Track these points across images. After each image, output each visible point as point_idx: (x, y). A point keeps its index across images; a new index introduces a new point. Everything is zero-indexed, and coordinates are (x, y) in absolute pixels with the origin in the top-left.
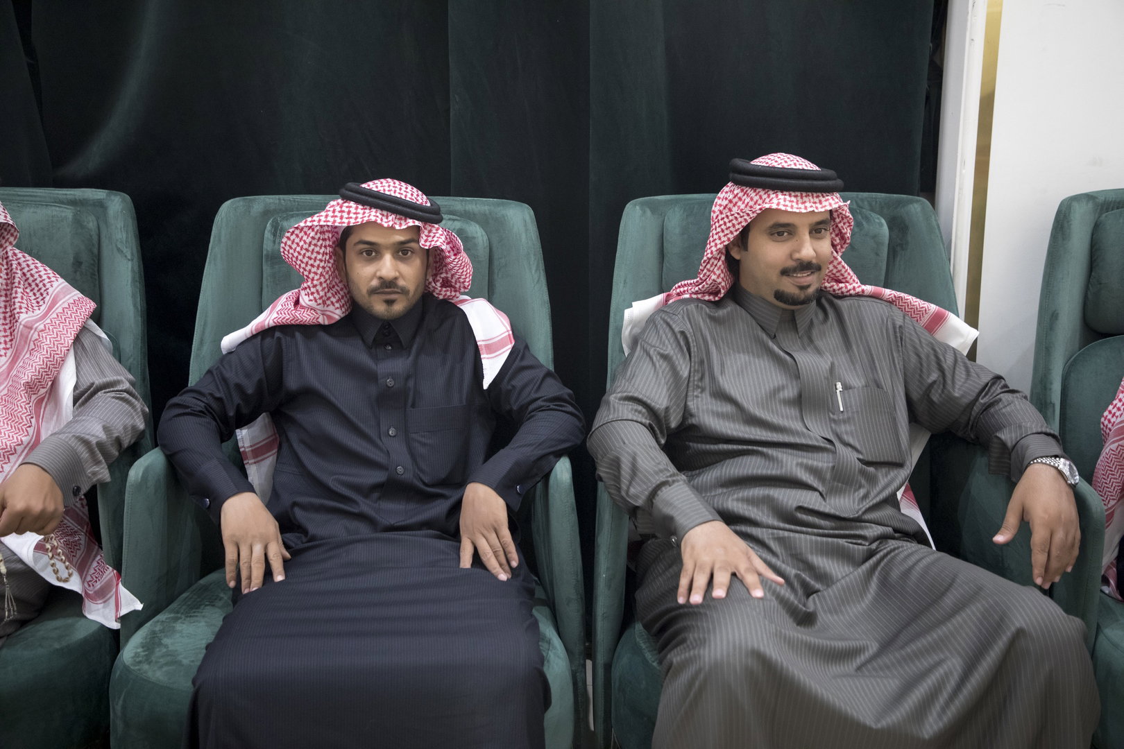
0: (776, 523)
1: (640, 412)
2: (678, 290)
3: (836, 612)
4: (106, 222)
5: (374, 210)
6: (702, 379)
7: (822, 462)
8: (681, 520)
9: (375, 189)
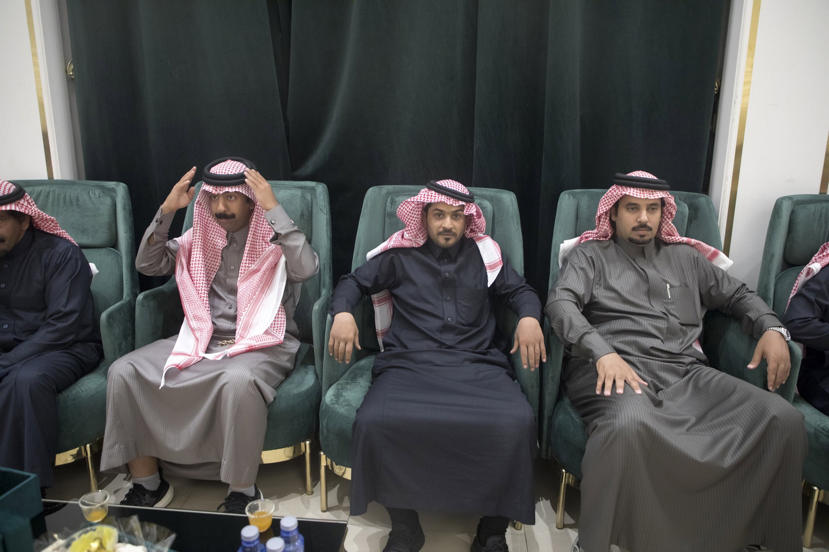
0: (640, 355)
1: (571, 296)
2: (586, 235)
3: (672, 400)
4: (315, 197)
5: (444, 196)
6: (600, 280)
7: (662, 324)
8: (596, 351)
9: (444, 185)
